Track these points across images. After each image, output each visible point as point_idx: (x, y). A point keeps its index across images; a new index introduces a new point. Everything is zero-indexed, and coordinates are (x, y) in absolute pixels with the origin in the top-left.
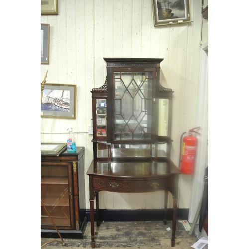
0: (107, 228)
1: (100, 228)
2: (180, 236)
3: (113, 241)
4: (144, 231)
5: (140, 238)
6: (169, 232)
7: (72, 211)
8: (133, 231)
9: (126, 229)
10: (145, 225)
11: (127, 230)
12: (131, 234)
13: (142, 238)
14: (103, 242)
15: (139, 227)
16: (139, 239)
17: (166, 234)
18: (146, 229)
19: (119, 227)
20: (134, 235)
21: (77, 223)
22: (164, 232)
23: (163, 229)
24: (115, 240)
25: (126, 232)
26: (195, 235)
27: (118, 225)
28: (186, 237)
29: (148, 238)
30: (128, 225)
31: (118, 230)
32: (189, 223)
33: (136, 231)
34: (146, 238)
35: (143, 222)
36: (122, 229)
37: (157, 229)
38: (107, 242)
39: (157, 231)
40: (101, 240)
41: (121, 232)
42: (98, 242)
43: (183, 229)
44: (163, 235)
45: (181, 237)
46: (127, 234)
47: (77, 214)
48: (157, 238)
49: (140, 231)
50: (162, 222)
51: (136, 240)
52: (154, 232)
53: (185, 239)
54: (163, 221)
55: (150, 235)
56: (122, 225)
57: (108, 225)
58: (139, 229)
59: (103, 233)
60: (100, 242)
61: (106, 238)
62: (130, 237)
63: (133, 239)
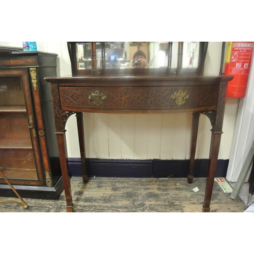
0: (98, 187)
1: (88, 185)
2: (216, 201)
3: (105, 205)
4: (157, 192)
5: (150, 203)
6: (197, 194)
7: (38, 157)
8: (139, 192)
9: (128, 188)
10: (158, 183)
11: (129, 190)
12: (135, 196)
13: (153, 202)
14: (89, 206)
15: (149, 187)
16: (147, 203)
17: (192, 197)
18: (159, 189)
19: (118, 185)
20: (140, 198)
21: (48, 176)
22: (189, 194)
23: (187, 189)
24: (109, 205)
25: (127, 193)
26: (240, 199)
27: (116, 182)
28: (226, 203)
29: (162, 203)
30: (131, 183)
31: (115, 189)
32: (228, 182)
33: (143, 192)
34: (159, 203)
35: (155, 179)
36: (122, 188)
37: (177, 189)
38: (95, 206)
39: (177, 192)
40: (87, 204)
41: (119, 193)
42: (80, 206)
43: (220, 190)
44: (186, 199)
45: (217, 203)
46: (129, 196)
47: (45, 161)
48: (177, 203)
49: (150, 191)
50: (184, 180)
51: (142, 205)
52: (172, 193)
53: (224, 205)
54: (186, 179)
55: (165, 197)
56: (123, 182)
57: (101, 182)
58: (148, 189)
59: (91, 193)
60: (85, 207)
61: (95, 200)
62: (134, 201)
63: (139, 203)
